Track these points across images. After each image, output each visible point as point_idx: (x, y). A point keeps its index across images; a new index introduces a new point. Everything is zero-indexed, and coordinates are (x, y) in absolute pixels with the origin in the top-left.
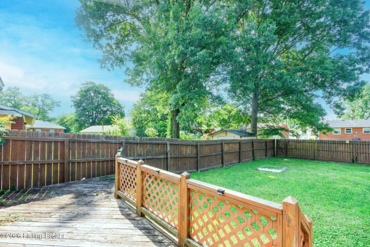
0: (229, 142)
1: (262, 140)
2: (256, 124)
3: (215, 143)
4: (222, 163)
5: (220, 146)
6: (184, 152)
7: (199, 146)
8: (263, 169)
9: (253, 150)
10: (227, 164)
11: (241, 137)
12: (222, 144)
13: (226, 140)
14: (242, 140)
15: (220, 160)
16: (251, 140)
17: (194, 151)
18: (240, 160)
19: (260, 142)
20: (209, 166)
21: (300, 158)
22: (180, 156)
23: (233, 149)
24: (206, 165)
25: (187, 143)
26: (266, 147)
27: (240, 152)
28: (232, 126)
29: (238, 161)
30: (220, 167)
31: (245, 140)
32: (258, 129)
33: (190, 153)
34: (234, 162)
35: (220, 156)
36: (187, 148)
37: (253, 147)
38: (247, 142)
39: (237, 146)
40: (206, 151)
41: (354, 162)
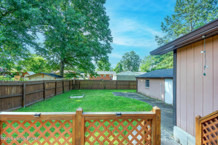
0: (49, 82)
1: (66, 80)
2: (63, 71)
3: (38, 83)
4: (44, 97)
5: (42, 85)
6: (9, 93)
7: (25, 86)
8: (73, 97)
9: (63, 87)
10: (47, 97)
11: (55, 78)
12: (44, 84)
13: (47, 81)
14: (57, 81)
15: (42, 95)
16: (62, 80)
17: (20, 90)
18: (55, 93)
19: (66, 81)
20: (33, 101)
21: (86, 89)
22: (4, 97)
23: (52, 86)
24: (30, 101)
25: (12, 84)
26: (70, 84)
27: (56, 88)
28: (44, 71)
29: (54, 95)
30: (42, 101)
31: (59, 80)
32: (64, 74)
33: (15, 92)
34: (52, 95)
35: (42, 92)
36: (12, 88)
37: (63, 85)
38: (60, 82)
39: (54, 85)
40: (31, 89)
41: (105, 88)
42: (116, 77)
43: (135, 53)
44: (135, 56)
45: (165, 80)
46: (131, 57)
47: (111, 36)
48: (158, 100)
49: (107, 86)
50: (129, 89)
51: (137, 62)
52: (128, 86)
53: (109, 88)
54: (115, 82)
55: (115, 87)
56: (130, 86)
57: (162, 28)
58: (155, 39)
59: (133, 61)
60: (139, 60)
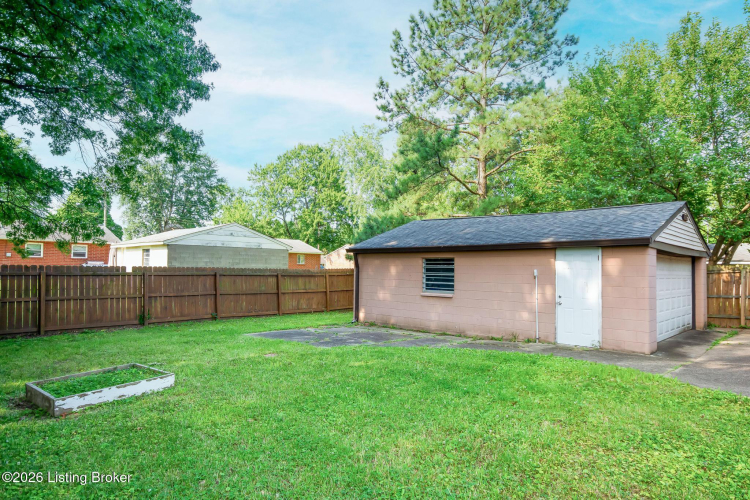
41: (144, 321)
42: (165, 252)
45: (558, 253)
48: (515, 337)
49: (157, 307)
50: (279, 311)
51: (203, 190)
52: (275, 297)
53: (169, 319)
54: (209, 282)
55: (210, 309)
56: (282, 297)
57: (395, 55)
58: (377, 90)
59: (182, 181)
60: (213, 182)
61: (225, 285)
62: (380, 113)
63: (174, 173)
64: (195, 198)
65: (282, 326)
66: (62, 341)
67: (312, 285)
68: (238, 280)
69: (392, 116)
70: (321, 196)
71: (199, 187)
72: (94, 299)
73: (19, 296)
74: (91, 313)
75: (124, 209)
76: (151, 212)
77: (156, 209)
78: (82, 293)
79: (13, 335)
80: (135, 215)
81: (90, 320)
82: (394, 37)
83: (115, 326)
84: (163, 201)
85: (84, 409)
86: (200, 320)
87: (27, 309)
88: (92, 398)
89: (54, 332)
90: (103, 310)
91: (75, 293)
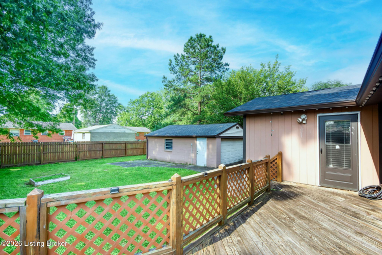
41: (76, 159)
42: (89, 134)
43: (109, 91)
44: (109, 95)
45: (197, 139)
46: (100, 97)
47: (92, 55)
48: (187, 164)
49: (82, 155)
50: (126, 155)
51: (112, 108)
52: (124, 150)
53: (86, 158)
54: (100, 146)
55: (101, 155)
56: (127, 150)
57: (170, 67)
58: (163, 80)
59: (104, 104)
60: (116, 105)
61: (106, 147)
62: (165, 87)
63: (101, 102)
64: (109, 111)
65: (121, 160)
66: (47, 167)
67: (138, 146)
68: (111, 145)
69: (169, 88)
70: (155, 111)
71: (110, 107)
72: (59, 153)
73: (34, 152)
74: (58, 157)
75: (82, 115)
76: (92, 116)
77: (95, 114)
78: (55, 150)
79: (32, 165)
80: (86, 117)
81: (58, 159)
82: (169, 62)
83: (66, 161)
84: (97, 112)
85: (43, 185)
86: (97, 159)
87: (37, 156)
88: (45, 182)
89: (46, 163)
90: (63, 156)
91: (53, 150)
